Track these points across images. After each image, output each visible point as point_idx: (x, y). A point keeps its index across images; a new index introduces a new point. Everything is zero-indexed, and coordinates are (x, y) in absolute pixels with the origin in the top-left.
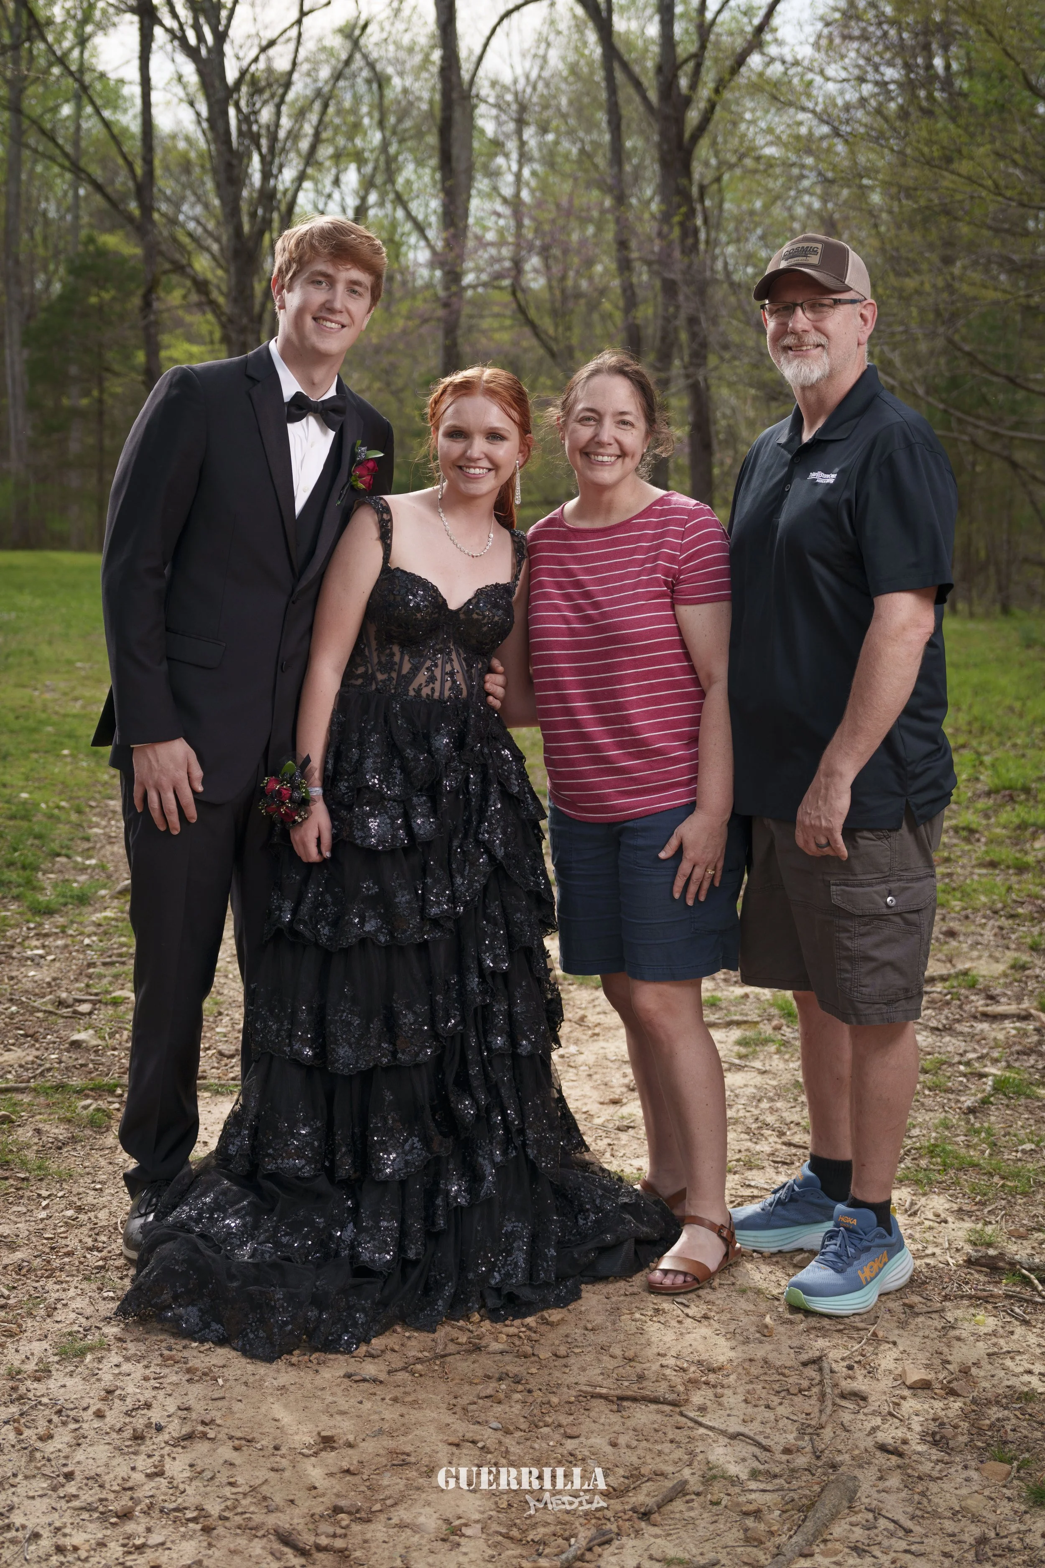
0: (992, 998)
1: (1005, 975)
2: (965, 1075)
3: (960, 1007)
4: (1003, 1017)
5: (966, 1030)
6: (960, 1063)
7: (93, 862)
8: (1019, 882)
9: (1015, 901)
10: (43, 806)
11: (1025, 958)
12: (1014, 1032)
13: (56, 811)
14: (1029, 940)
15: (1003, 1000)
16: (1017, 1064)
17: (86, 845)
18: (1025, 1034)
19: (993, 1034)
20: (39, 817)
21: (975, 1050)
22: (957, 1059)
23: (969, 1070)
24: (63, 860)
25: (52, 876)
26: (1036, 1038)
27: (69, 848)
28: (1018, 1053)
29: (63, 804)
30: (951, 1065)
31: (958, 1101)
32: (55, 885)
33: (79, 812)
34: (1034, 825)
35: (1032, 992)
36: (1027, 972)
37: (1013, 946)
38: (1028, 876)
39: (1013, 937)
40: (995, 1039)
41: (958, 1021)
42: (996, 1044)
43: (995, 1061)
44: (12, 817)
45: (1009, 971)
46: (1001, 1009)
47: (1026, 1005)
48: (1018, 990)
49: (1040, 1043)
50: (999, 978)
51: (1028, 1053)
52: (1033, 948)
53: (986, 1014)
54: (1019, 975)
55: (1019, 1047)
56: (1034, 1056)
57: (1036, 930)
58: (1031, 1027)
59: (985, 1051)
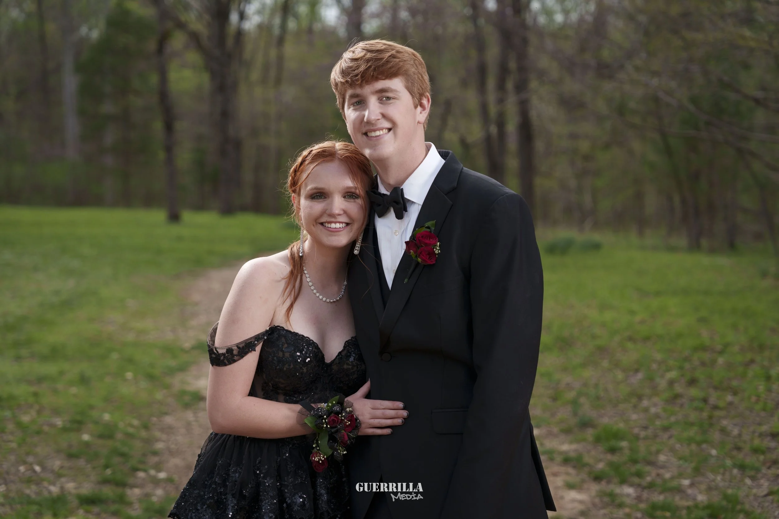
7: (162, 475)
10: (121, 425)
13: (131, 430)
17: (155, 459)
20: (119, 436)
24: (141, 474)
25: (137, 491)
27: (143, 463)
29: (136, 422)
32: (140, 501)
33: (146, 427)
44: (101, 436)
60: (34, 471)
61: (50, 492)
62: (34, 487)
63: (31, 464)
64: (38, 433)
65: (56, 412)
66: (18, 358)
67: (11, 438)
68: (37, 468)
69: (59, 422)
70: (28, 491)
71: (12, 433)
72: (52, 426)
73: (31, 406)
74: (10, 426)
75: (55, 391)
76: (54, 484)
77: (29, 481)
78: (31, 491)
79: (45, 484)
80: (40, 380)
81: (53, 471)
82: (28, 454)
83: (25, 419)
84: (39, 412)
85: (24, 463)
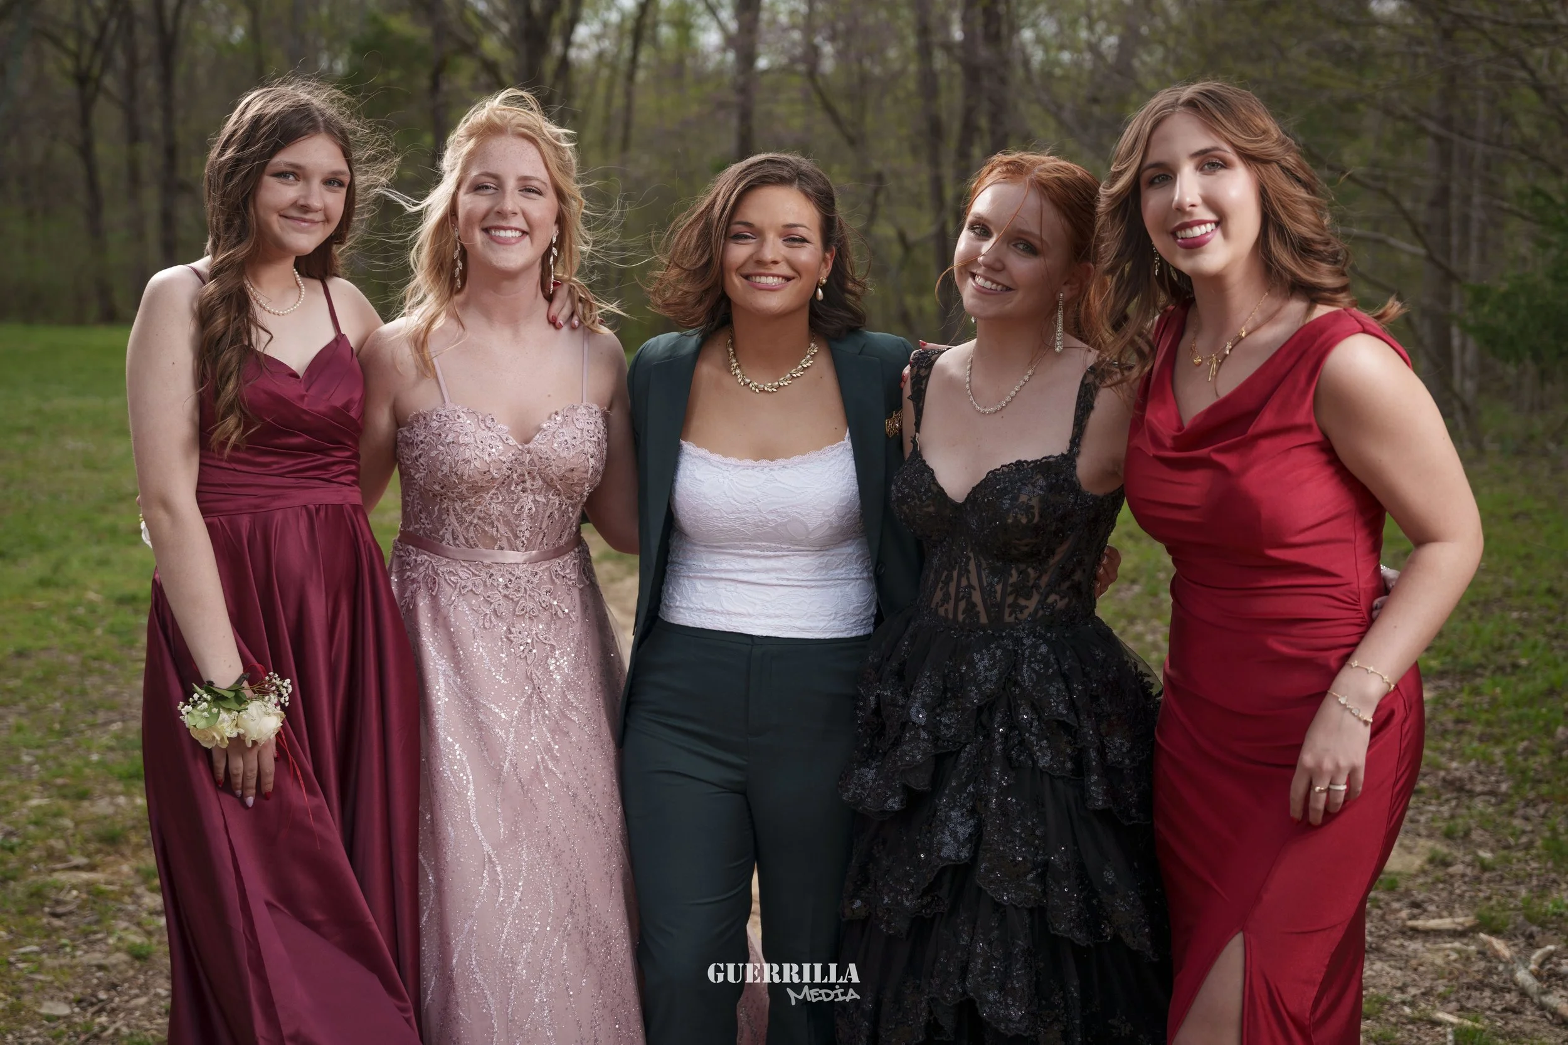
0: (1415, 905)
1: (1424, 872)
3: (1382, 918)
4: (1438, 933)
5: (1397, 951)
6: (1404, 1003)
11: (1442, 848)
12: (1454, 956)
14: (1443, 825)
15: (1432, 908)
18: (1467, 959)
19: (1430, 959)
21: (1415, 984)
22: (1398, 997)
23: (1417, 1014)
26: (1482, 964)
28: (1469, 987)
30: (1393, 1006)
35: (1461, 896)
36: (1451, 870)
37: (1424, 832)
39: (1423, 819)
40: (1434, 966)
41: (1384, 938)
42: (1439, 974)
43: (1444, 999)
45: (1427, 867)
46: (1433, 923)
47: (1462, 919)
48: (1444, 894)
49: (1489, 972)
50: (1416, 876)
51: (1480, 986)
52: (1449, 835)
53: (1415, 930)
54: (1440, 873)
55: (1465, 980)
56: (1487, 993)
57: (1446, 810)
58: (1473, 948)
59: (1427, 984)
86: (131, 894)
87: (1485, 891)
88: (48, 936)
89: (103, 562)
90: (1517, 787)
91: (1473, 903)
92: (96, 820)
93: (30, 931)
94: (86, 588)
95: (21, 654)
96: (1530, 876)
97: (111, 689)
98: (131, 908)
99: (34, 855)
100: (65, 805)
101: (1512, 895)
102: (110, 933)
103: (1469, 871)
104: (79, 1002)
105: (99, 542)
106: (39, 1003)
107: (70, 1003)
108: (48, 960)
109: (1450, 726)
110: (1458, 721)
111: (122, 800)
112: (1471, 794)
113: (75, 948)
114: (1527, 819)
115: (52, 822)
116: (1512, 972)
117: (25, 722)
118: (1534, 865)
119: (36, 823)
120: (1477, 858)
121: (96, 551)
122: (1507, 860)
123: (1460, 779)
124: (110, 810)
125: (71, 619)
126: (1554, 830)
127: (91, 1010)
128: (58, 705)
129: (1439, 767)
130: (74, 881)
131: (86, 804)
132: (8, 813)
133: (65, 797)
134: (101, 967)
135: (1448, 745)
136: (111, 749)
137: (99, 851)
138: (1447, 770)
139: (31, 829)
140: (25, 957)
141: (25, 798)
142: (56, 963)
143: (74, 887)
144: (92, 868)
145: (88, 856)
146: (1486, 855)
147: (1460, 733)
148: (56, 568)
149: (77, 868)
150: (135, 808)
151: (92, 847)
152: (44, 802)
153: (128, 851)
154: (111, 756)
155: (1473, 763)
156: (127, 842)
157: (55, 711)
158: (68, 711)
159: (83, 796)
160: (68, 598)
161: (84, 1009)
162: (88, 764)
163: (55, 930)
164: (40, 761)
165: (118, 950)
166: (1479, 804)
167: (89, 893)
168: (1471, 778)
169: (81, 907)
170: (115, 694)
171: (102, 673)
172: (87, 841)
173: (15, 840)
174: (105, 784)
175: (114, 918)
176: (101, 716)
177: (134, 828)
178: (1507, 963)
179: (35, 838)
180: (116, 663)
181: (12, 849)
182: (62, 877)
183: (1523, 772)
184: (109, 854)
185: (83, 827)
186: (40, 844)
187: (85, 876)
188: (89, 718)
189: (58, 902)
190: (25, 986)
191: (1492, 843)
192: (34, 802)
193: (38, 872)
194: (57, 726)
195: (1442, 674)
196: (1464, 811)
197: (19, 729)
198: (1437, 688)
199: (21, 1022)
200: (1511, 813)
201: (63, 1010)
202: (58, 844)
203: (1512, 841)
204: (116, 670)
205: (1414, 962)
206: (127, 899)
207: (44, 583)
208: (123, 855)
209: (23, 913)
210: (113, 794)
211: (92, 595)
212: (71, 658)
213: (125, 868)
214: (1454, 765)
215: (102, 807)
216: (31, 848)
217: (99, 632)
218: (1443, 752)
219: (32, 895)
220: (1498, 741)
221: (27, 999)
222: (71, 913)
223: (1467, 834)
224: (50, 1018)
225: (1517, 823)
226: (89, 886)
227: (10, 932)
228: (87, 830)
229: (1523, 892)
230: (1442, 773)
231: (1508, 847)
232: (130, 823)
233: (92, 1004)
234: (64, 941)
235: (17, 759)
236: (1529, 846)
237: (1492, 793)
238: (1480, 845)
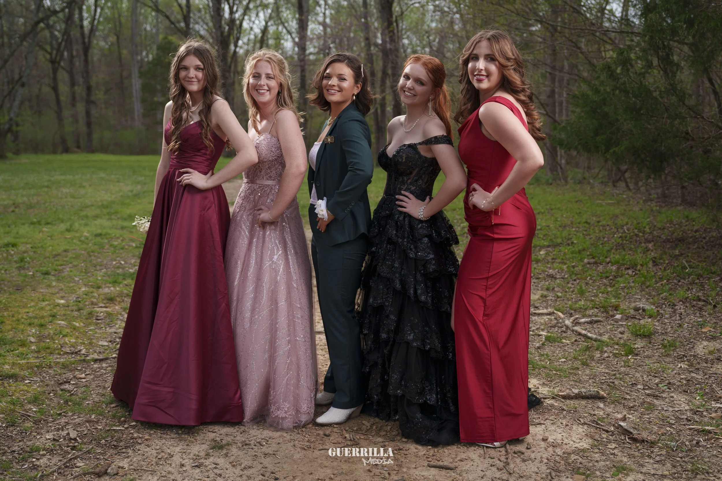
0: (536, 307)
1: (539, 299)
2: (533, 335)
4: (542, 314)
8: (538, 266)
9: (538, 273)
11: (545, 293)
12: (547, 320)
14: (545, 287)
15: (541, 308)
16: (551, 331)
18: (551, 320)
19: (539, 320)
21: (534, 326)
23: (534, 333)
26: (556, 321)
28: (550, 327)
31: (533, 345)
34: (539, 246)
35: (550, 305)
36: (548, 298)
37: (540, 289)
38: (539, 264)
39: (540, 286)
40: (540, 322)
42: (542, 324)
43: (543, 330)
45: (540, 298)
46: (541, 311)
47: (550, 310)
48: (545, 304)
49: (558, 323)
50: (537, 300)
51: (554, 327)
52: (548, 289)
53: (535, 313)
54: (544, 299)
55: (550, 325)
56: (557, 328)
57: (547, 283)
58: (553, 317)
59: (538, 326)
60: (121, 263)
61: (130, 272)
62: (121, 270)
63: (119, 261)
64: (122, 249)
65: (132, 240)
66: (110, 219)
67: (108, 251)
68: (123, 263)
69: (134, 245)
70: (118, 272)
71: (108, 249)
72: (130, 246)
73: (118, 238)
74: (107, 247)
75: (131, 232)
76: (132, 269)
77: (118, 268)
78: (120, 271)
79: (127, 269)
80: (123, 228)
81: (131, 264)
82: (118, 257)
83: (116, 243)
84: (122, 240)
85: (115, 260)
86: (121, 314)
87: (558, 303)
88: (96, 325)
89: (86, 225)
90: (570, 276)
91: (554, 307)
92: (105, 294)
93: (90, 324)
94: (83, 232)
95: (66, 251)
96: (572, 298)
97: (99, 260)
98: (121, 318)
99: (87, 303)
100: (94, 290)
101: (566, 304)
102: (116, 324)
103: (553, 298)
104: (110, 341)
105: (82, 219)
106: (98, 342)
107: (108, 342)
108: (98, 331)
109: (550, 260)
110: (553, 259)
111: (112, 288)
112: (556, 278)
113: (106, 328)
114: (572, 284)
115: (91, 294)
116: (564, 322)
117: (72, 269)
118: (574, 296)
119: (86, 295)
120: (556, 295)
121: (83, 222)
122: (566, 295)
123: (552, 274)
124: (109, 291)
125: (80, 241)
126: (581, 287)
127: (115, 344)
128: (83, 264)
129: (546, 271)
130: (101, 310)
131: (100, 290)
132: (75, 292)
133: (93, 288)
134: (115, 333)
135: (549, 266)
136: (104, 276)
137: (108, 303)
138: (548, 272)
139: (85, 296)
140: (91, 330)
141: (80, 288)
142: (101, 331)
143: (101, 312)
144: (106, 307)
145: (105, 304)
146: (560, 294)
147: (553, 263)
148: (71, 226)
149: (101, 307)
150: (117, 291)
151: (105, 302)
152: (87, 289)
153: (117, 303)
154: (104, 278)
155: (557, 270)
156: (116, 300)
157: (82, 266)
158: (86, 266)
159: (99, 287)
160: (77, 235)
161: (112, 343)
162: (97, 279)
163: (99, 323)
164: (82, 279)
165: (120, 328)
166: (558, 281)
167: (107, 314)
168: (556, 274)
169: (105, 317)
170: (101, 262)
171: (95, 256)
172: (103, 300)
173: (80, 299)
174: (105, 284)
175: (116, 320)
176: (98, 268)
177: (117, 296)
178: (562, 319)
179: (86, 299)
180: (99, 253)
181: (79, 302)
182: (98, 309)
183: (573, 272)
184: (111, 304)
185: (101, 296)
186: (88, 300)
187: (105, 309)
188: (94, 268)
189: (97, 316)
190: (92, 337)
191: (561, 291)
192: (83, 289)
193: (89, 308)
194: (84, 271)
195: (548, 246)
196: (553, 283)
197: (71, 271)
198: (546, 250)
199: (93, 346)
200: (568, 283)
201: (106, 344)
202: (95, 300)
203: (567, 290)
204: (100, 255)
205: (534, 322)
206: (119, 315)
207: (68, 230)
208: (115, 304)
209: (87, 319)
210: (109, 287)
211: (85, 234)
212: (83, 252)
213: (117, 307)
214: (551, 271)
215: (106, 290)
216: (86, 301)
217: (90, 245)
218: (547, 268)
219: (89, 314)
220: (565, 264)
221: (94, 341)
222: (102, 319)
223: (553, 289)
224: (102, 346)
225: (570, 285)
226: (107, 312)
227: (84, 324)
228: (102, 297)
229: (570, 302)
230: (546, 273)
231: (566, 292)
232: (116, 295)
233: (115, 342)
234: (102, 326)
235: (73, 279)
236: (573, 292)
237: (562, 278)
238: (558, 292)
